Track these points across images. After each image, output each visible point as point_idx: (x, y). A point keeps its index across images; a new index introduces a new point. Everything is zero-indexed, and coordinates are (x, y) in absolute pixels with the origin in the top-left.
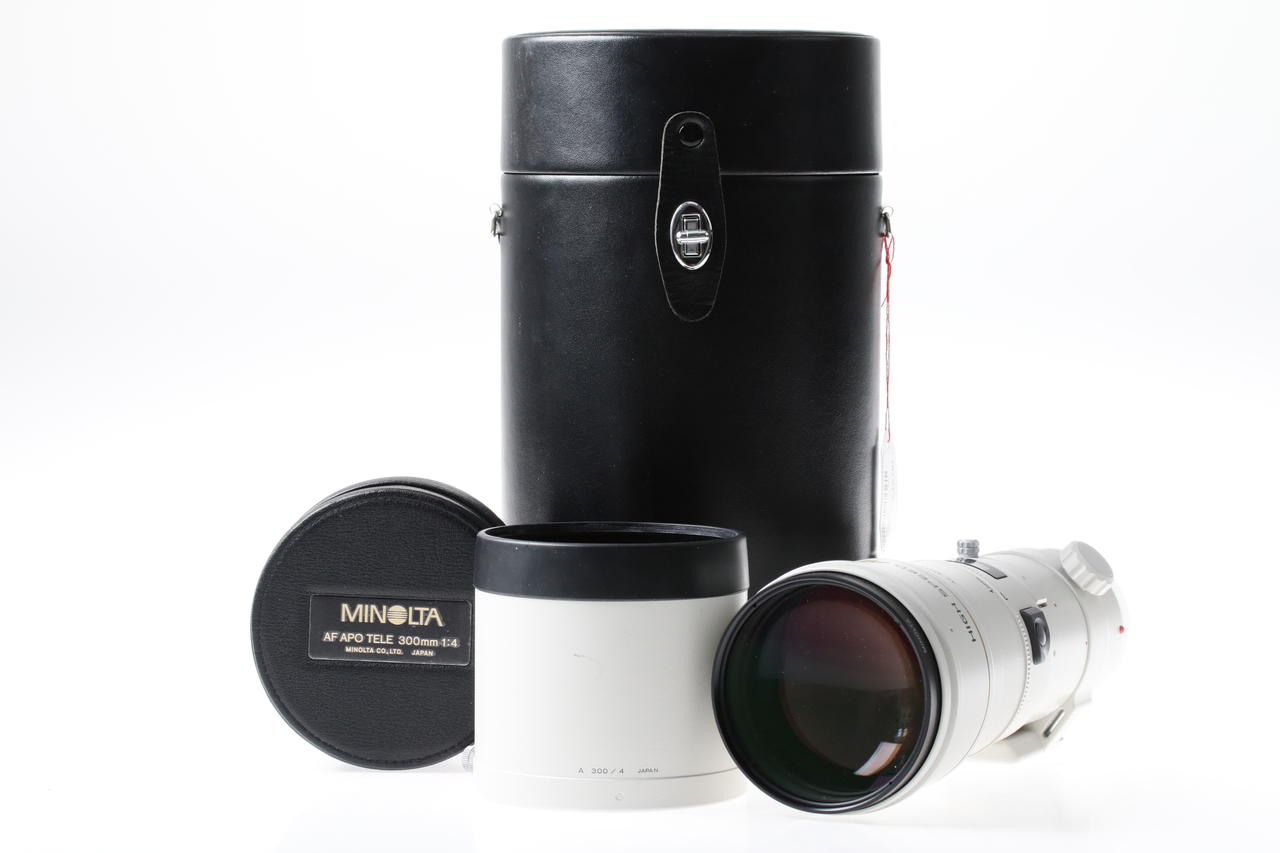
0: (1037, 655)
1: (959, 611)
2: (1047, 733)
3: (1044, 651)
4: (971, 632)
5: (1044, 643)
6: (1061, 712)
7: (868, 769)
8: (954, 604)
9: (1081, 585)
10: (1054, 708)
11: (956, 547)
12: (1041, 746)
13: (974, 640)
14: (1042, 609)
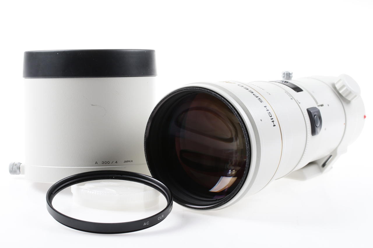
0: (314, 132)
1: (267, 110)
2: (324, 165)
3: (318, 129)
4: (273, 121)
5: (318, 125)
6: (331, 156)
7: (217, 188)
8: (265, 107)
9: (344, 95)
10: (328, 154)
11: (282, 74)
12: (321, 171)
13: (274, 126)
14: (320, 108)
